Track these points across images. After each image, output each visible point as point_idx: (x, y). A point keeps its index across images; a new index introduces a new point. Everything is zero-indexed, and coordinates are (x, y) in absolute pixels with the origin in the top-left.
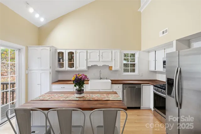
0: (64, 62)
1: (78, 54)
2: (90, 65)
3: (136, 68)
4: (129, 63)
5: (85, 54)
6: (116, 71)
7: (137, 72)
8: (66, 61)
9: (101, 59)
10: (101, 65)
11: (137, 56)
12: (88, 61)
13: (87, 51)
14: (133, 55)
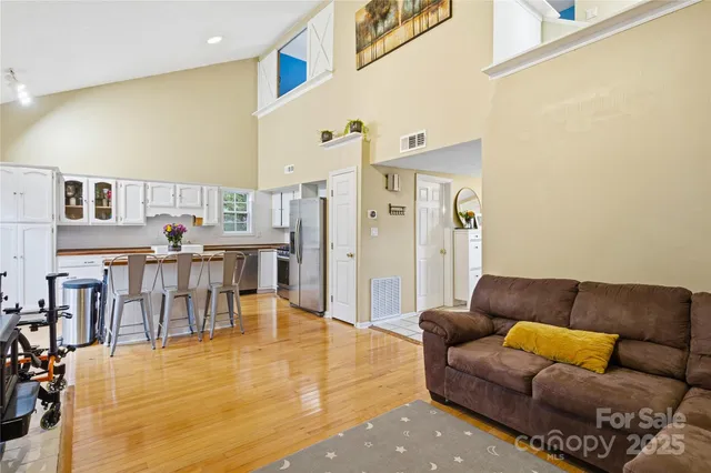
0: (85, 206)
1: (122, 190)
2: (151, 214)
3: (249, 222)
4: (235, 212)
5: (142, 189)
6: (210, 227)
7: (250, 230)
8: (88, 203)
9: (178, 201)
10: (179, 215)
11: (250, 199)
12: (148, 204)
13: (145, 185)
14: (243, 197)
